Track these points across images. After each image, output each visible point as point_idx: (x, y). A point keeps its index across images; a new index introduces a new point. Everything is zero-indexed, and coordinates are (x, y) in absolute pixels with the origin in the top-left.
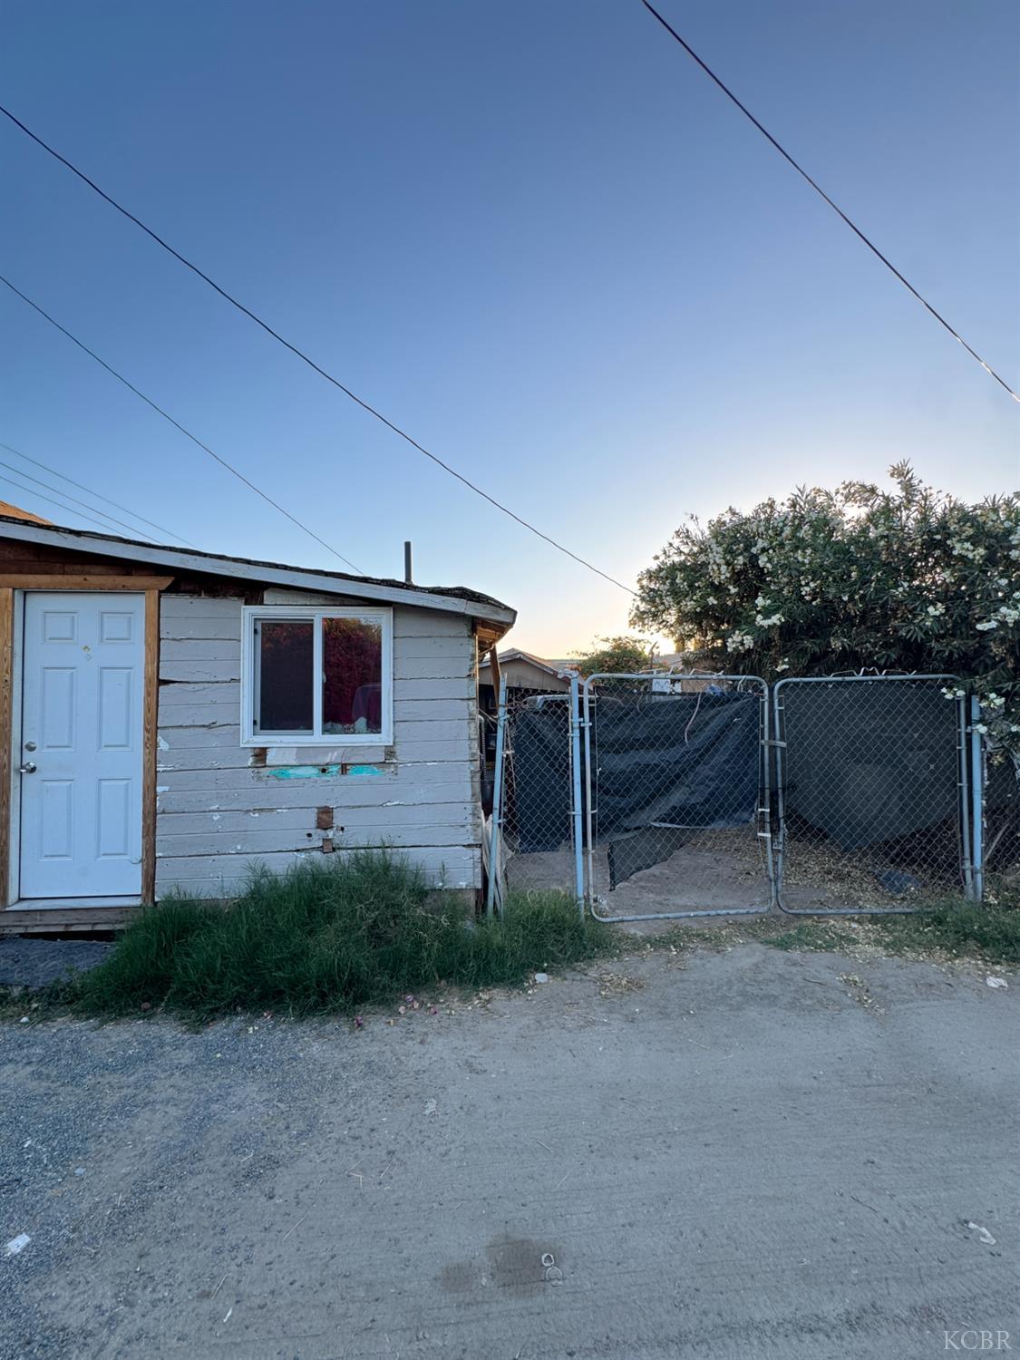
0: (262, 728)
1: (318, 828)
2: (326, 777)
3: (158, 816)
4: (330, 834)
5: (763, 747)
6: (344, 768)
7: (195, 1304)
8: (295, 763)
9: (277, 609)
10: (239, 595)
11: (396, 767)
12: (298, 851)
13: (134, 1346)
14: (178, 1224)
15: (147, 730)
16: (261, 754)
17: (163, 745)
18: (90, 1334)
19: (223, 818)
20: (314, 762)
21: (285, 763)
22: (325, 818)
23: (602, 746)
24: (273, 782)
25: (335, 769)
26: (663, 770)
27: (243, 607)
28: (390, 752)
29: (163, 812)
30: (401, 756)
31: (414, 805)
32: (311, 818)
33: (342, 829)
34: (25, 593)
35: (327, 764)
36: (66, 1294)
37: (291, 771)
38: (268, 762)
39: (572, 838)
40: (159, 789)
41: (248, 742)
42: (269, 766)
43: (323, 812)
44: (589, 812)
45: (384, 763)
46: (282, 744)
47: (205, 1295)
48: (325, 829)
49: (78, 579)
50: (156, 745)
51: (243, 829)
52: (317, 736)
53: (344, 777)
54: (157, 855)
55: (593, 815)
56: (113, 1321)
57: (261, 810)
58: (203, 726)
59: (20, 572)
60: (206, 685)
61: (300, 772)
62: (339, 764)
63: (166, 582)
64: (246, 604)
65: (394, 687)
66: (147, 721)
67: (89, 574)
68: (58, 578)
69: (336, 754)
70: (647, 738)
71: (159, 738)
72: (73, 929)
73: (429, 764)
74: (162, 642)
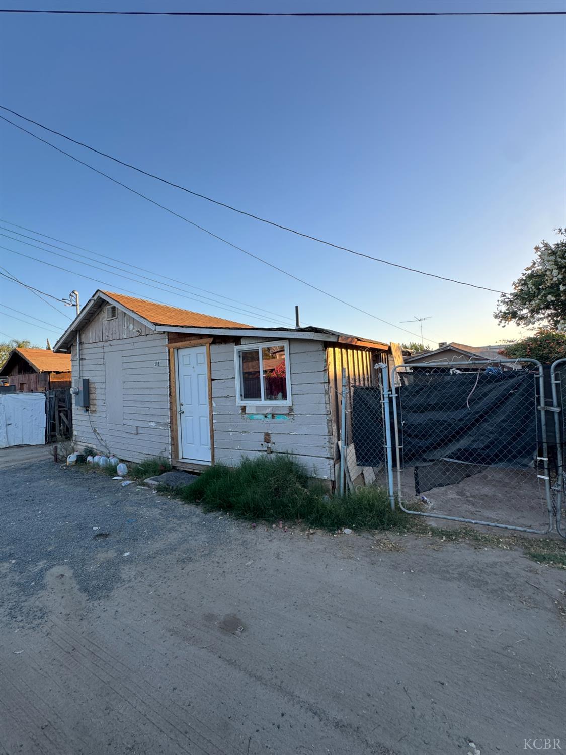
0: (244, 398)
1: (265, 442)
2: (266, 420)
3: (214, 432)
4: (270, 445)
5: (539, 412)
6: (273, 416)
7: (147, 587)
8: (255, 413)
9: (246, 346)
10: (233, 342)
11: (294, 416)
12: (258, 451)
13: (129, 589)
14: (157, 565)
15: (209, 398)
16: (244, 408)
17: (214, 405)
18: (124, 581)
19: (233, 435)
20: (262, 413)
21: (252, 413)
22: (267, 438)
23: (404, 408)
24: (248, 421)
25: (270, 416)
26: (450, 425)
27: (235, 347)
28: (291, 409)
29: (215, 431)
30: (296, 411)
31: (302, 435)
32: (262, 437)
33: (274, 443)
34: (178, 349)
35: (267, 414)
36: (127, 570)
37: (254, 416)
38: (246, 412)
39: (386, 460)
40: (214, 421)
41: (239, 404)
42: (247, 414)
43: (266, 435)
44: (398, 447)
45: (288, 414)
46: (250, 403)
47: (150, 586)
48: (268, 443)
49: (188, 342)
50: (212, 405)
51: (239, 439)
52: (263, 402)
53: (273, 420)
54: (215, 447)
55: (400, 449)
56: (130, 581)
57: (245, 432)
58: (225, 397)
59: (175, 342)
60: (226, 380)
61: (257, 417)
62: (270, 414)
63: (211, 340)
64: (236, 345)
65: (291, 378)
66: (209, 395)
67: (191, 340)
68: (184, 343)
69: (270, 409)
70: (436, 404)
71: (213, 402)
72: (195, 471)
73: (308, 415)
74: (212, 364)
